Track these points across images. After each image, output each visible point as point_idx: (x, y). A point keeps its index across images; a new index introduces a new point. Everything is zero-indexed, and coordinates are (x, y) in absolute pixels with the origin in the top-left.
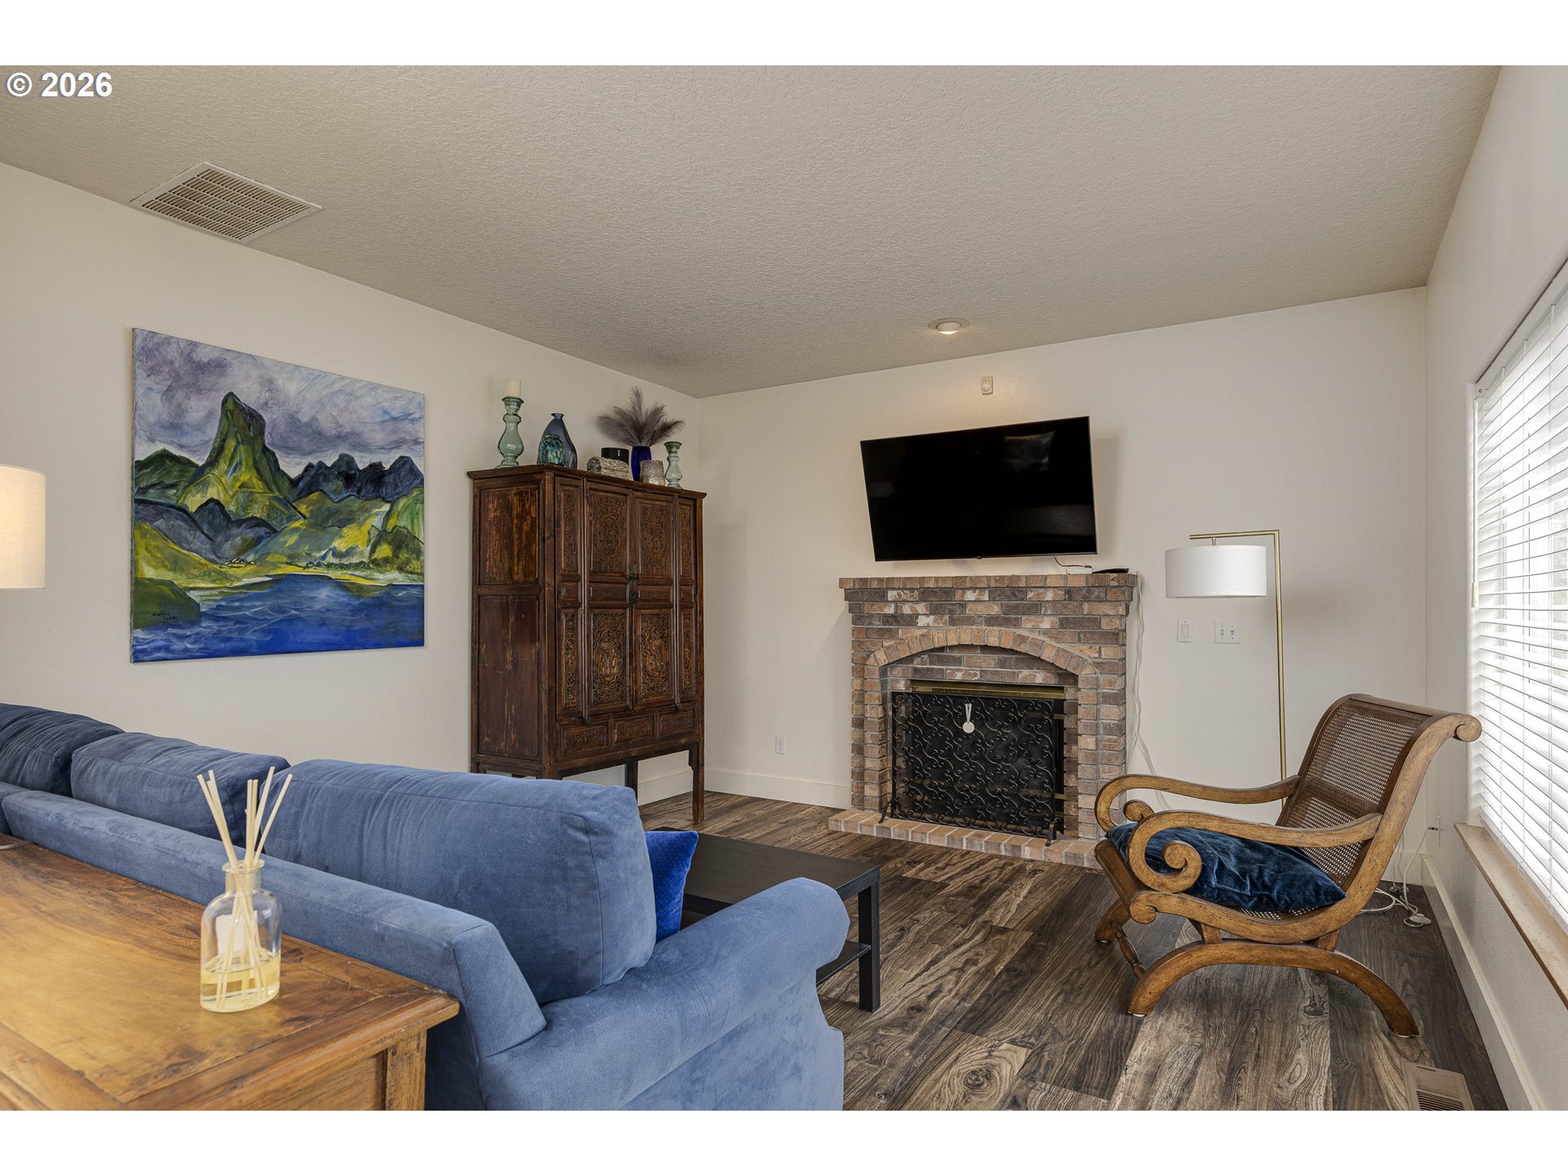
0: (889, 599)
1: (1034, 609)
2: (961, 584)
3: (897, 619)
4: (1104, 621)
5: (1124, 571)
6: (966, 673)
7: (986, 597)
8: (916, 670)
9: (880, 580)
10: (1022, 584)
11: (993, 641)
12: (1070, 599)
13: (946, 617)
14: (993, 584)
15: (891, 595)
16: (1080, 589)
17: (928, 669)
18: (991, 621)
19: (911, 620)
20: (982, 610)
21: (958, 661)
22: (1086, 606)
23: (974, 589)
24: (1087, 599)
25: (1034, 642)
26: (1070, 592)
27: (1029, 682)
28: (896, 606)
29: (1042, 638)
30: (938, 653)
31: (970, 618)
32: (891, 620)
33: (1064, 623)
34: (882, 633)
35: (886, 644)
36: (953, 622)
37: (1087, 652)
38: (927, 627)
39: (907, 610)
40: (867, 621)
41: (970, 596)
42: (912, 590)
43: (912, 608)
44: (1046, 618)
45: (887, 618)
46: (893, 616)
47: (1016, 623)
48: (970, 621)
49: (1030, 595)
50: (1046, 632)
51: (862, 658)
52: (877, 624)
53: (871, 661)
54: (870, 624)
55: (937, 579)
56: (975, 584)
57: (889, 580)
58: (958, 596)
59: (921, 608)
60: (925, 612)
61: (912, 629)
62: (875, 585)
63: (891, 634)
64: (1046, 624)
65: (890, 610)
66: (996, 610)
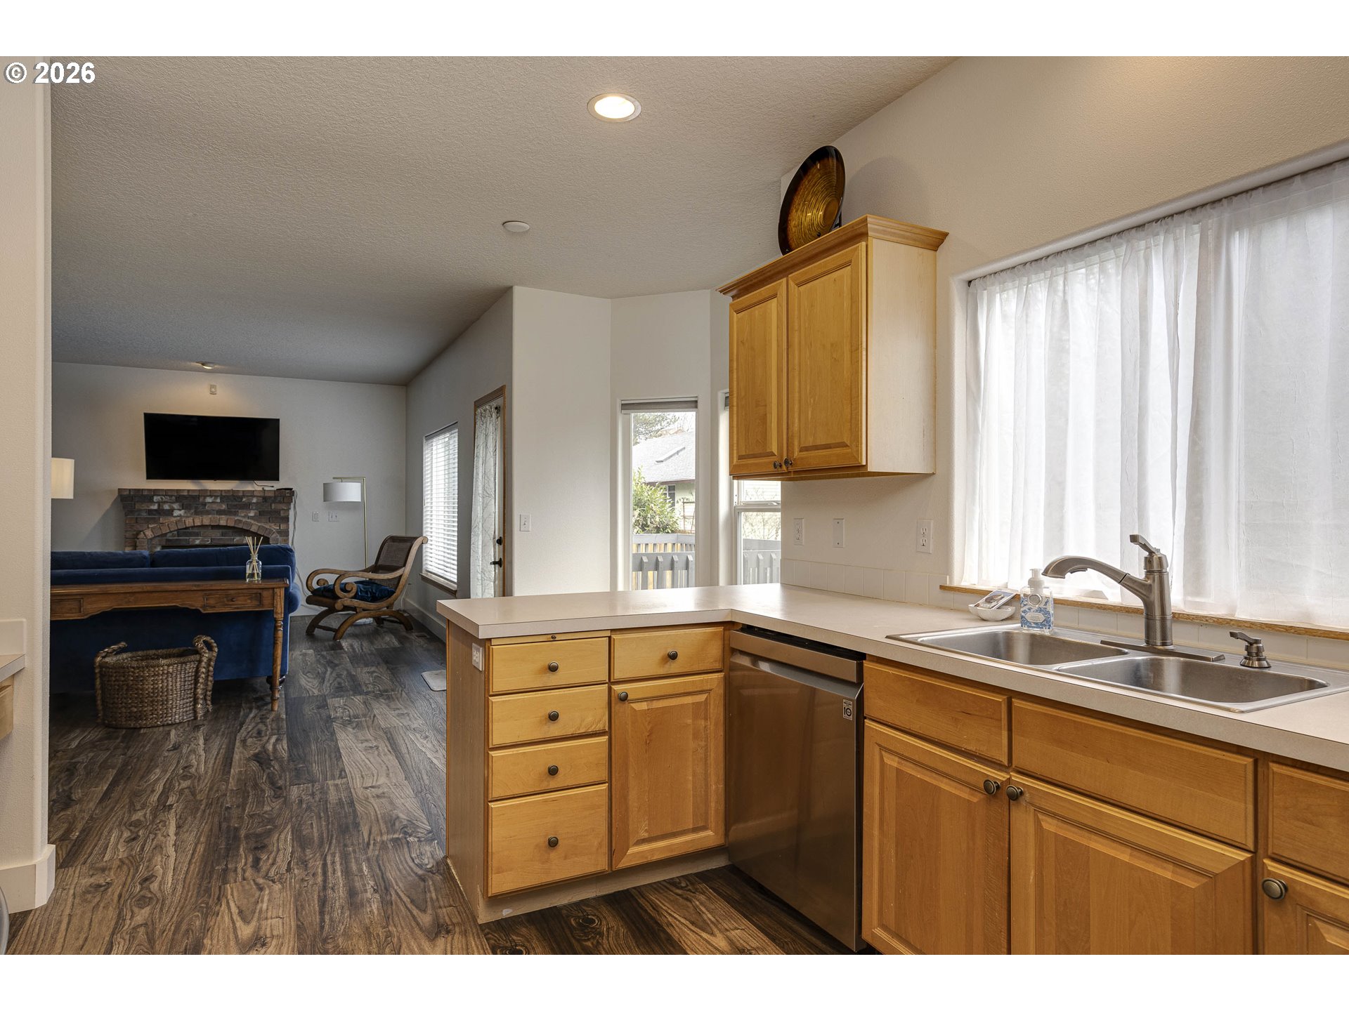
0: (155, 500)
1: (247, 506)
2: (205, 493)
3: (160, 512)
4: (281, 512)
5: (291, 489)
6: (202, 540)
7: (218, 500)
8: (168, 540)
9: (149, 490)
10: (241, 494)
11: (223, 523)
12: (266, 501)
13: (192, 511)
14: (224, 494)
15: (156, 498)
16: (270, 497)
17: (177, 540)
18: (220, 512)
19: (170, 513)
20: (215, 507)
21: (197, 534)
22: (273, 505)
23: (211, 496)
24: (274, 502)
25: (246, 523)
26: (265, 499)
27: (240, 543)
28: (159, 506)
29: (249, 520)
30: (185, 531)
31: (207, 511)
32: (154, 513)
33: (261, 513)
34: (148, 521)
35: (150, 526)
36: (197, 513)
37: (274, 527)
38: (180, 516)
39: (166, 507)
40: (137, 513)
41: (209, 500)
42: (171, 496)
43: (170, 506)
44: (252, 511)
45: (150, 512)
46: (155, 510)
47: (236, 514)
48: (208, 513)
49: (244, 500)
50: (252, 518)
51: (133, 535)
52: (144, 515)
53: (142, 535)
54: (139, 515)
55: (189, 491)
56: (212, 493)
57: (155, 490)
58: (201, 500)
59: (176, 506)
60: (179, 508)
61: (169, 518)
62: (146, 493)
63: (155, 521)
64: (252, 514)
65: (155, 507)
66: (224, 507)
